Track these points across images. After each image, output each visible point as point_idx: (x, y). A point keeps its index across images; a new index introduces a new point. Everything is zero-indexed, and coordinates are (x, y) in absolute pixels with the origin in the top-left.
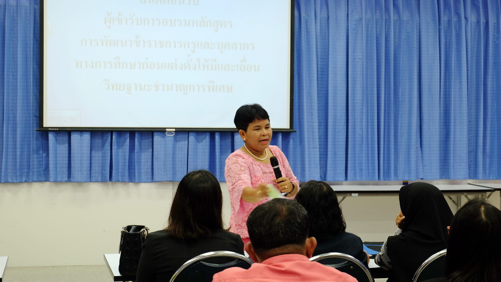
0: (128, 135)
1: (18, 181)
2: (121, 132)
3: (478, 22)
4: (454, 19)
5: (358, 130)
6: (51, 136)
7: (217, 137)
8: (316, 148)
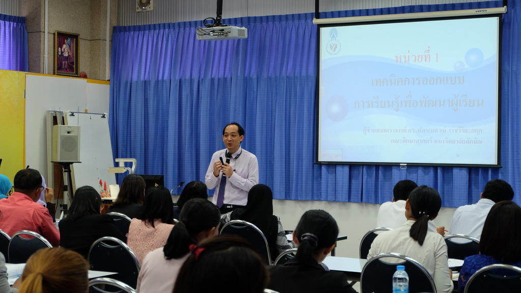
0: (374, 168)
2: (369, 165)
7: (439, 171)
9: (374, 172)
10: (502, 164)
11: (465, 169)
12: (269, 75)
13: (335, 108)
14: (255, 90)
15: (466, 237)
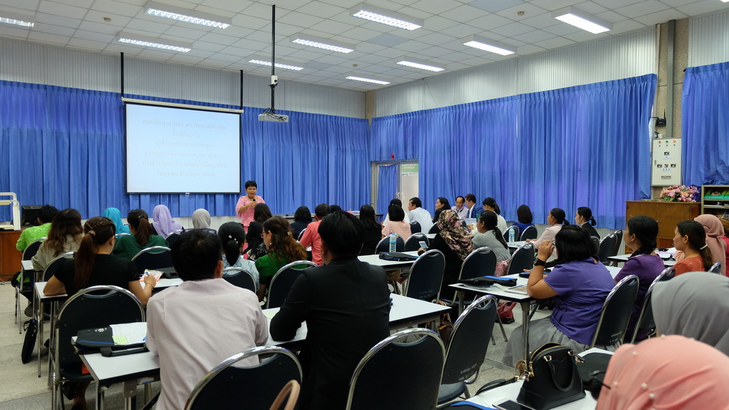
0: (168, 196)
2: (164, 194)
3: (315, 147)
4: (306, 146)
5: (268, 193)
6: (131, 197)
7: (208, 196)
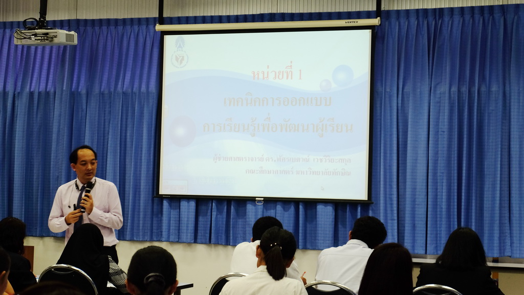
1: (141, 240)
2: (220, 200)
6: (165, 203)
7: (301, 207)
8: (394, 220)
9: (226, 207)
10: (373, 199)
11: (330, 204)
12: (102, 90)
13: (181, 131)
14: (84, 107)
15: (333, 284)
